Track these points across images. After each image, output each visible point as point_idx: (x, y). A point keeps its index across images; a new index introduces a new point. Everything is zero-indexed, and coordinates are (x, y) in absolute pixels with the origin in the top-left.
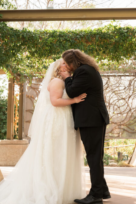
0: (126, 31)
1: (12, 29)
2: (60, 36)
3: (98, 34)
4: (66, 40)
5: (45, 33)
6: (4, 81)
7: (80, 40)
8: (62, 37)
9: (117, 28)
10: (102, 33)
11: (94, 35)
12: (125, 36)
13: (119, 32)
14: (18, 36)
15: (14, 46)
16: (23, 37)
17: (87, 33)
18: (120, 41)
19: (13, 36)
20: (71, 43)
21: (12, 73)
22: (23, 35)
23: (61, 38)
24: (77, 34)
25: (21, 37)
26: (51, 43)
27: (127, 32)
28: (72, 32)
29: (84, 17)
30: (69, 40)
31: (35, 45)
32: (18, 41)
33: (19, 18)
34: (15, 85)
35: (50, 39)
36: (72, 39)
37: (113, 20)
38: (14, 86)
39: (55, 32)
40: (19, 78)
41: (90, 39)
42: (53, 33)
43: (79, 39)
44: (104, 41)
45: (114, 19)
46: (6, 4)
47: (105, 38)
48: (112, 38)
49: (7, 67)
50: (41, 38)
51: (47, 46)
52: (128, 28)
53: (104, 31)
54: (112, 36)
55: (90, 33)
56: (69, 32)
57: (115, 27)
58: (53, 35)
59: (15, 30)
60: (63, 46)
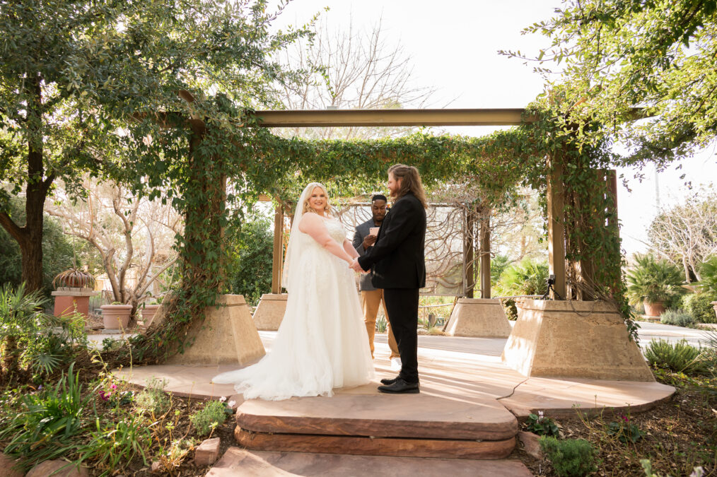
0: (441, 142)
1: (277, 138)
2: (346, 148)
3: (400, 146)
4: (354, 154)
5: (325, 144)
6: (271, 210)
7: (375, 154)
8: (349, 150)
9: (428, 138)
10: (406, 145)
11: (395, 147)
12: (439, 149)
13: (431, 143)
14: (286, 148)
15: (280, 162)
16: (293, 151)
17: (385, 145)
18: (431, 156)
19: (279, 148)
20: (362, 160)
21: (280, 200)
22: (292, 148)
23: (347, 152)
24: (371, 147)
25: (289, 149)
26: (332, 159)
27: (442, 145)
28: (363, 144)
29: (381, 121)
30: (359, 155)
31: (309, 161)
32: (286, 155)
33: (288, 122)
34: (285, 218)
35: (331, 153)
36: (362, 153)
37: (422, 127)
38: (283, 219)
39: (339, 142)
40: (290, 206)
41: (389, 153)
42: (336, 145)
43: (372, 154)
44: (409, 157)
45: (424, 125)
46: (270, 102)
47: (410, 153)
48: (420, 153)
49: (272, 191)
50: (318, 151)
51: (327, 163)
52: (444, 139)
53: (409, 142)
54: (421, 149)
55: (389, 144)
56: (359, 144)
57: (425, 136)
58: (336, 147)
59: (281, 140)
60: (350, 164)
